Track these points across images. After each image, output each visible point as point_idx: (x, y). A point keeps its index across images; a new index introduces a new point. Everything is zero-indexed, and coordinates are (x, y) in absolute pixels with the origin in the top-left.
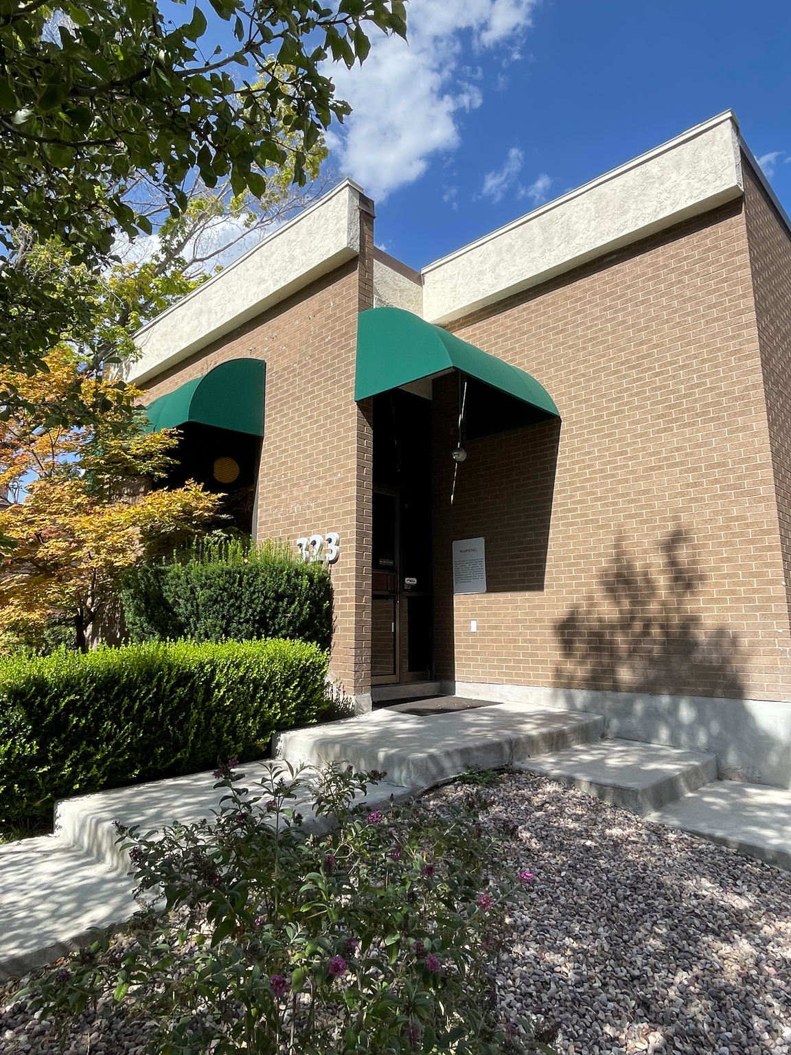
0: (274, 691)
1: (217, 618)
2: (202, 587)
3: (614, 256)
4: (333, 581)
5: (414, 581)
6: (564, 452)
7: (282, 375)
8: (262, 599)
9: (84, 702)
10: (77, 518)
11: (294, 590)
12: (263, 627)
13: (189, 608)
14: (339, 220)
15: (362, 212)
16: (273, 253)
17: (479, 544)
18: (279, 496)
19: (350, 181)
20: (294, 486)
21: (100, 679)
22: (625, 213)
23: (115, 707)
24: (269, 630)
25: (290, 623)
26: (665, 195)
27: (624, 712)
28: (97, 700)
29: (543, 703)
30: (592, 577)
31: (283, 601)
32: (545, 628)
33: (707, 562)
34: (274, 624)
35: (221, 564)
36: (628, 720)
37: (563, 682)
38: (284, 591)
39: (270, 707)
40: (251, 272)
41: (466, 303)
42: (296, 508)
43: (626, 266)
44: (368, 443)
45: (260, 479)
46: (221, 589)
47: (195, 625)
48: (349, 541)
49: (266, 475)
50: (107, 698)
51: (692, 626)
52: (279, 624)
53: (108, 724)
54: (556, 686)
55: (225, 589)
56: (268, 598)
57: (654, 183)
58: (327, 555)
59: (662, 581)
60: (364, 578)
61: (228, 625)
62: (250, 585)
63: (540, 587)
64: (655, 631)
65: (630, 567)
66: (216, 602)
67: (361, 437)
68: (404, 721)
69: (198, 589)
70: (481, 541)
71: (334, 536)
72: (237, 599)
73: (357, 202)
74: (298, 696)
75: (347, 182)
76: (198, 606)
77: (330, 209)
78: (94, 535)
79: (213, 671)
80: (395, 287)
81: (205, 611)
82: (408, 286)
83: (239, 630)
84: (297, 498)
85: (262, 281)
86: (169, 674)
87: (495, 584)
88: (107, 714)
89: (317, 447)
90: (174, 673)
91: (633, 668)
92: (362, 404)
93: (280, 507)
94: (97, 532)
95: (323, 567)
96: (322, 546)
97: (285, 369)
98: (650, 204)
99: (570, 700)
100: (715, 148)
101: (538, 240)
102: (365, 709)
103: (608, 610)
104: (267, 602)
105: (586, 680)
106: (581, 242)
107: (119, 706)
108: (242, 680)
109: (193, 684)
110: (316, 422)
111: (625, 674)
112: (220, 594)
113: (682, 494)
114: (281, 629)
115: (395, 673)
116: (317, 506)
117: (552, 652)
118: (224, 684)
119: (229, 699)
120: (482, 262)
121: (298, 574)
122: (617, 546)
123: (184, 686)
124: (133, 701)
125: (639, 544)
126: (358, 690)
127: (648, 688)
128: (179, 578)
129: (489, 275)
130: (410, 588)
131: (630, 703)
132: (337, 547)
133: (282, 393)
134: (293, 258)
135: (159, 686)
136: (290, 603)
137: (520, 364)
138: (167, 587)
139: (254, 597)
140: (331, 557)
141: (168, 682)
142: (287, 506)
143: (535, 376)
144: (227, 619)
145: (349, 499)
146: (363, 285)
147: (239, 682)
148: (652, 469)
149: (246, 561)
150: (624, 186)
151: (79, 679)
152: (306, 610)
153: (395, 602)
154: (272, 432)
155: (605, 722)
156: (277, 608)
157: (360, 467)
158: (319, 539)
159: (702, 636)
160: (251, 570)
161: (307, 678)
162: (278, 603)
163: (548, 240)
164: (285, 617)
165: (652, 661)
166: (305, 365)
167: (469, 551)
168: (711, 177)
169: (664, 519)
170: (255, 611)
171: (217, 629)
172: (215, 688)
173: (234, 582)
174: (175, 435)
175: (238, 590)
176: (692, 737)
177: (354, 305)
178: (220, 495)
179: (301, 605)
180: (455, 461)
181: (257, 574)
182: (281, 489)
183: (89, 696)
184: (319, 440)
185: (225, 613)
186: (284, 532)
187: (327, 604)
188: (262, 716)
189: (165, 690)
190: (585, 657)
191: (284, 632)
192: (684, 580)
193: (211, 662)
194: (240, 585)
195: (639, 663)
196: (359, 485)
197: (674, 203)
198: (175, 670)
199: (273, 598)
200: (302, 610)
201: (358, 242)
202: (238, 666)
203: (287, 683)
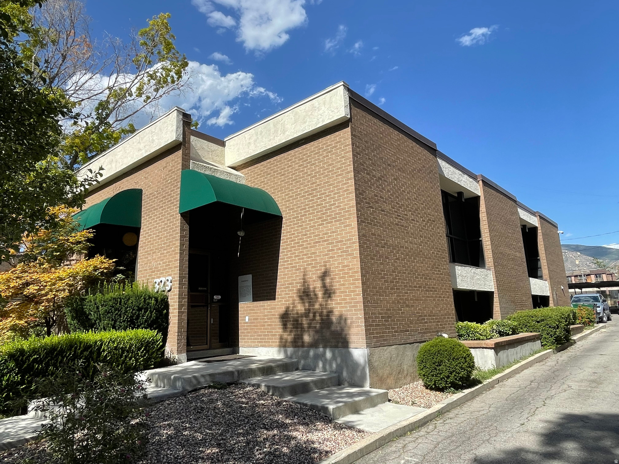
0: (132, 353)
1: (110, 320)
2: (102, 306)
3: (303, 141)
4: (169, 300)
5: (220, 297)
6: (284, 233)
7: (150, 197)
8: (131, 311)
9: (41, 359)
10: (43, 275)
11: (147, 305)
12: (133, 324)
13: (96, 316)
14: (173, 126)
15: (184, 121)
16: (145, 136)
17: (249, 277)
18: (147, 258)
19: (177, 107)
20: (154, 253)
21: (48, 349)
22: (305, 123)
23: (55, 360)
24: (136, 325)
25: (146, 321)
26: (320, 116)
27: (306, 356)
28: (46, 357)
29: (275, 355)
30: (294, 293)
31: (142, 311)
32: (276, 318)
33: (336, 286)
34: (137, 322)
35: (111, 294)
36: (307, 361)
37: (283, 345)
38: (142, 306)
39: (130, 360)
40: (135, 144)
41: (243, 158)
42: (154, 264)
43: (308, 146)
44: (187, 233)
45: (139, 249)
46: (111, 307)
47: (99, 324)
48: (176, 281)
49: (142, 247)
50: (51, 357)
51: (330, 316)
52: (140, 322)
53: (51, 368)
54: (280, 346)
55: (113, 307)
56: (134, 310)
57: (315, 110)
58: (167, 288)
59: (320, 294)
60: (184, 298)
61: (115, 323)
62: (126, 304)
63: (274, 299)
64: (318, 318)
65: (309, 288)
66: (109, 313)
67: (182, 230)
68: (199, 365)
69: (100, 307)
70: (251, 276)
71: (170, 278)
72: (119, 311)
73: (181, 117)
74: (145, 355)
75: (176, 108)
76: (100, 315)
77: (169, 119)
78: (50, 283)
79: (101, 345)
80: (209, 150)
81: (103, 317)
82: (216, 149)
83: (120, 325)
84: (155, 259)
85: (140, 150)
86: (80, 346)
87: (256, 298)
88: (52, 363)
89: (164, 234)
90: (82, 346)
91: (309, 335)
92: (183, 215)
93: (148, 263)
94: (51, 281)
95: (165, 293)
96: (165, 283)
97: (150, 194)
98: (315, 120)
99: (286, 352)
100: (337, 98)
101: (272, 130)
102: (183, 361)
103: (300, 308)
104: (134, 312)
105: (292, 342)
106: (289, 134)
107: (57, 360)
108: (116, 348)
109: (92, 350)
110: (164, 222)
111: (307, 338)
112: (111, 309)
113: (327, 255)
114: (141, 324)
115: (207, 344)
116: (163, 263)
117: (278, 330)
118: (106, 350)
119: (109, 356)
120: (250, 138)
121: (150, 297)
122: (304, 279)
123: (87, 351)
124: (63, 358)
125: (311, 278)
126: (179, 352)
127: (314, 345)
128: (91, 302)
129: (252, 145)
130: (217, 300)
131: (308, 352)
132: (171, 284)
133: (149, 206)
134: (153, 140)
135: (75, 352)
136: (145, 312)
137: (267, 189)
138: (85, 307)
139: (127, 309)
140: (168, 288)
141: (79, 349)
142: (151, 263)
143: (272, 196)
144: (114, 321)
145: (176, 260)
146: (185, 157)
147: (114, 349)
148: (317, 242)
149: (124, 293)
150: (305, 109)
151: (39, 349)
152: (154, 315)
153: (208, 308)
154: (145, 225)
155: (298, 363)
156: (139, 314)
157: (182, 245)
158: (163, 279)
159: (334, 319)
160: (126, 296)
161: (150, 347)
162: (139, 312)
163: (276, 131)
164: (143, 319)
165: (317, 332)
166: (159, 193)
167: (244, 281)
168: (336, 111)
169: (321, 266)
170: (128, 316)
171: (109, 325)
172: (102, 352)
173: (117, 303)
174: (91, 232)
175: (120, 307)
176: (331, 366)
177: (180, 166)
178: (114, 260)
179: (151, 312)
180: (239, 236)
181: (129, 299)
182: (148, 254)
183: (43, 356)
184: (165, 231)
185: (113, 318)
186: (149, 276)
187: (165, 311)
188: (126, 364)
189: (78, 353)
190: (291, 331)
191: (143, 326)
192: (328, 293)
193: (101, 340)
194: (120, 304)
195: (312, 333)
196: (181, 254)
197: (323, 121)
198: (83, 344)
199: (137, 310)
200: (151, 315)
201: (182, 136)
202: (114, 342)
203: (139, 349)
